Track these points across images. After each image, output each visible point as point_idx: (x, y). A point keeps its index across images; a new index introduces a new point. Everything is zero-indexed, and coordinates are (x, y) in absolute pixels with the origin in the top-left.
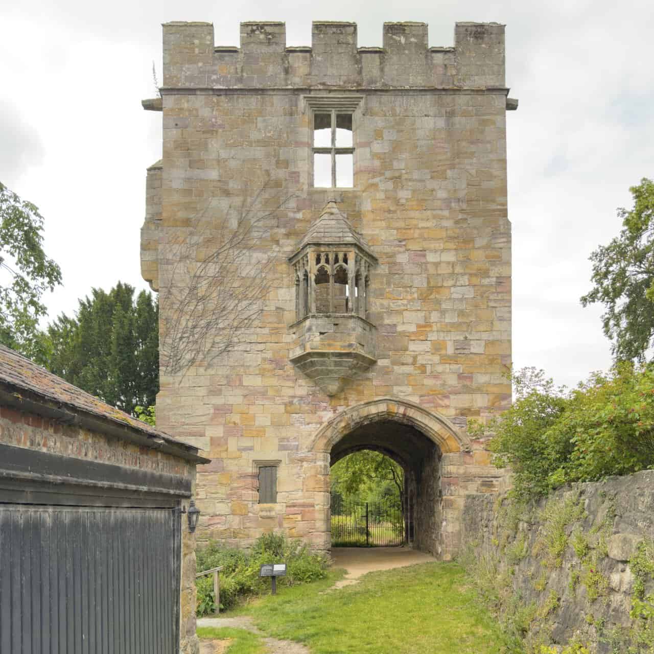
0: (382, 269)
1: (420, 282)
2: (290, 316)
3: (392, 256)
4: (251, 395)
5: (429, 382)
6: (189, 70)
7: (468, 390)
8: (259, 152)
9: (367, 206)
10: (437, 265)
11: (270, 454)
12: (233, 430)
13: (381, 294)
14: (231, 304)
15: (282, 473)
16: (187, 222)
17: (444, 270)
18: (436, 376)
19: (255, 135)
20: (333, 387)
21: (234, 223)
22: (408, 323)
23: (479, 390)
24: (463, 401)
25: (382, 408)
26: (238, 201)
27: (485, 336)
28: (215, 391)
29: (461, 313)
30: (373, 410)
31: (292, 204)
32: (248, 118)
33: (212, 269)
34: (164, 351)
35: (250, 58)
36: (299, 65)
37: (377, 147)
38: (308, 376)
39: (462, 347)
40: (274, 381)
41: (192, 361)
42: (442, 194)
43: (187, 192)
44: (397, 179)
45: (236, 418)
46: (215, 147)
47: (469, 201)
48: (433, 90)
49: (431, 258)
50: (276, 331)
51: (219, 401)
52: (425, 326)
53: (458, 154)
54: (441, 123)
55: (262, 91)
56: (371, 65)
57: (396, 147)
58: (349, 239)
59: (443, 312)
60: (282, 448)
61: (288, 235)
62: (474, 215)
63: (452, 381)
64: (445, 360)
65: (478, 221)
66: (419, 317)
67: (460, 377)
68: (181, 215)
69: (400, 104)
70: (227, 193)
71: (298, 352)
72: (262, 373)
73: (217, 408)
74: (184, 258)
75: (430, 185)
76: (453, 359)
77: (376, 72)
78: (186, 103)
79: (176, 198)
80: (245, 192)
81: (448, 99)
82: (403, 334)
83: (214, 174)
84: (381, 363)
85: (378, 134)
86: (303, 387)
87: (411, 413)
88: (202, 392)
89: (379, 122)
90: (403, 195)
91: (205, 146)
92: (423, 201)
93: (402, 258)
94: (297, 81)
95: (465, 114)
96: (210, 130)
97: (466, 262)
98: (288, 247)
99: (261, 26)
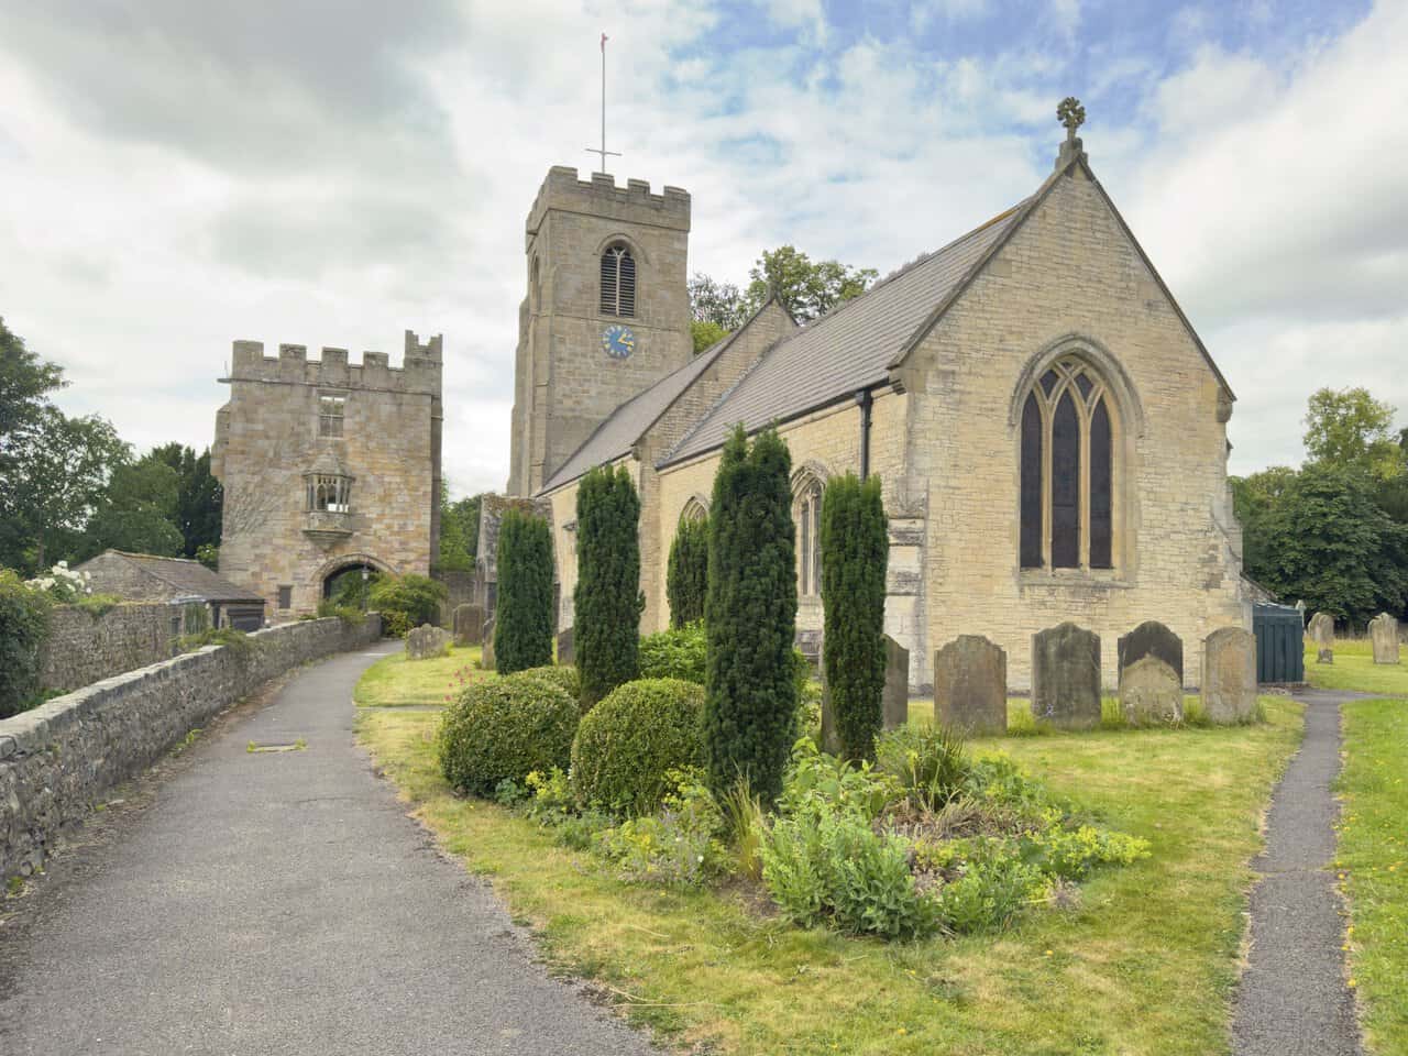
0: (358, 484)
1: (380, 491)
2: (302, 505)
3: (364, 476)
4: (277, 548)
5: (383, 545)
6: (247, 368)
7: (405, 550)
8: (288, 417)
9: (350, 449)
10: (390, 483)
11: (287, 582)
12: (266, 568)
13: (356, 496)
14: (267, 498)
15: (294, 592)
16: (243, 453)
17: (393, 486)
18: (387, 542)
19: (285, 407)
20: (327, 547)
21: (271, 454)
22: (372, 513)
23: (412, 551)
24: (403, 556)
25: (355, 558)
26: (274, 442)
27: (416, 523)
28: (255, 546)
29: (403, 510)
30: (350, 559)
31: (307, 446)
32: (284, 397)
33: (257, 479)
34: (225, 523)
35: (285, 366)
36: (314, 371)
37: (357, 419)
38: (312, 540)
39: (403, 527)
40: (292, 542)
41: (243, 529)
42: (394, 446)
43: (244, 436)
44: (368, 436)
45: (267, 561)
46: (262, 412)
47: (409, 451)
48: (390, 391)
49: (387, 479)
50: (294, 515)
51: (258, 552)
52: (381, 516)
53: (403, 426)
54: (394, 409)
55: (291, 384)
56: (356, 375)
57: (368, 419)
58: (338, 471)
59: (392, 508)
60: (295, 579)
61: (303, 462)
62: (413, 458)
63: (396, 545)
64: (392, 533)
65: (412, 462)
66: (379, 510)
67: (401, 543)
68: (240, 448)
69: (371, 396)
70: (267, 437)
71: (306, 528)
72: (285, 537)
73: (256, 555)
74: (241, 472)
75: (387, 440)
76: (398, 533)
77: (358, 379)
78: (245, 386)
79: (237, 439)
80: (279, 438)
81: (398, 395)
82: (371, 519)
83: (260, 427)
84: (356, 534)
85: (358, 412)
86: (308, 546)
87: (372, 562)
88: (248, 546)
89: (359, 405)
90: (372, 445)
91: (256, 412)
92: (383, 448)
93: (370, 479)
94: (312, 379)
95: (408, 404)
96: (260, 403)
97: (406, 482)
98: (303, 468)
99: (292, 348)
